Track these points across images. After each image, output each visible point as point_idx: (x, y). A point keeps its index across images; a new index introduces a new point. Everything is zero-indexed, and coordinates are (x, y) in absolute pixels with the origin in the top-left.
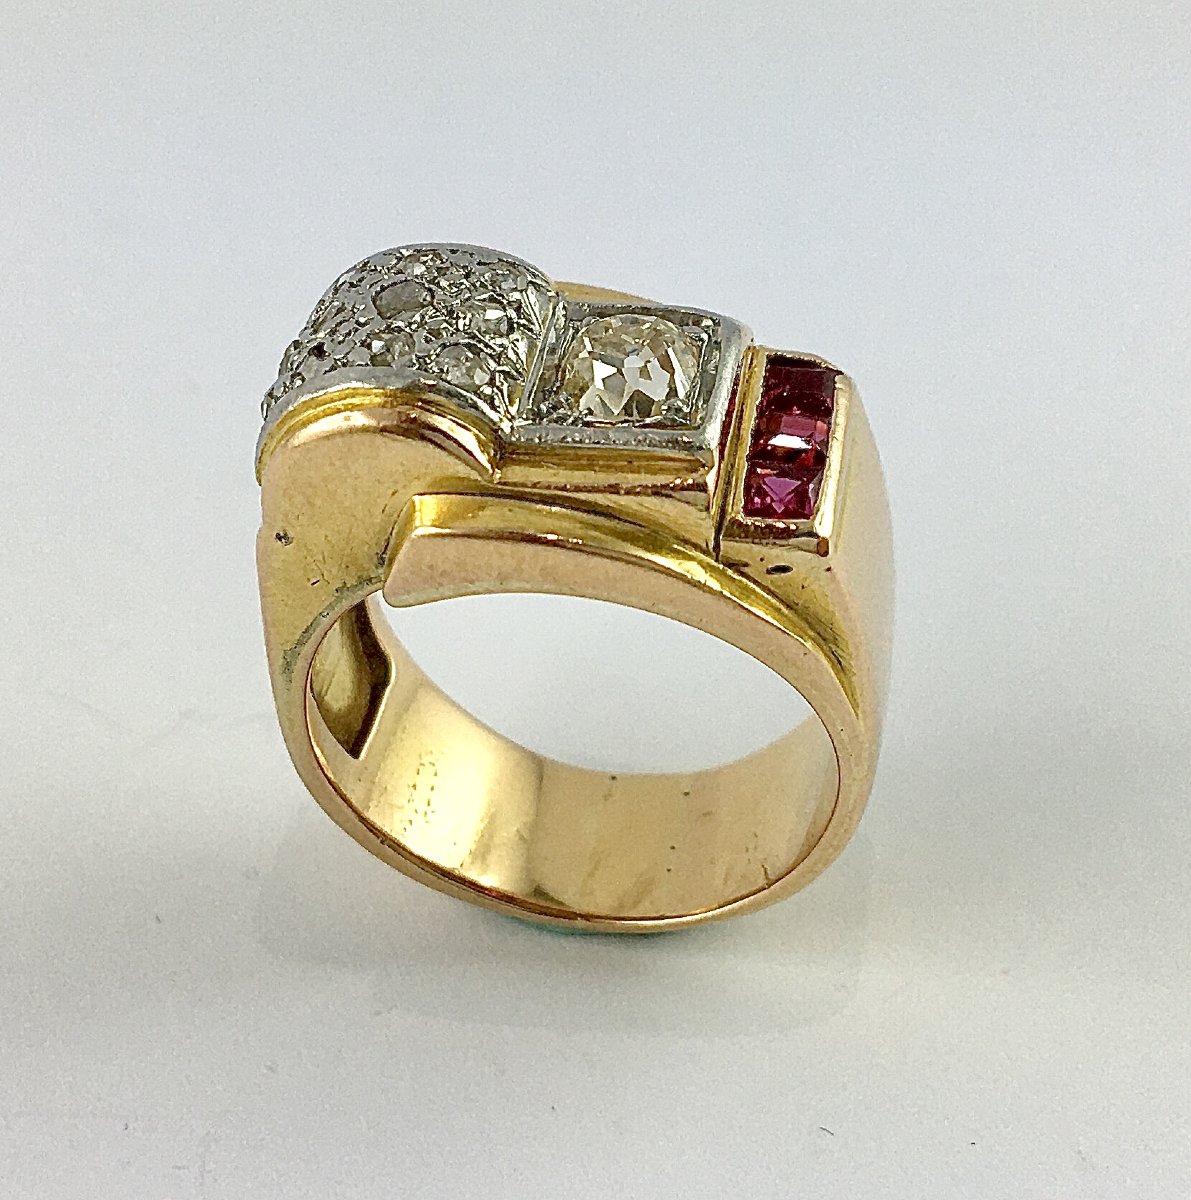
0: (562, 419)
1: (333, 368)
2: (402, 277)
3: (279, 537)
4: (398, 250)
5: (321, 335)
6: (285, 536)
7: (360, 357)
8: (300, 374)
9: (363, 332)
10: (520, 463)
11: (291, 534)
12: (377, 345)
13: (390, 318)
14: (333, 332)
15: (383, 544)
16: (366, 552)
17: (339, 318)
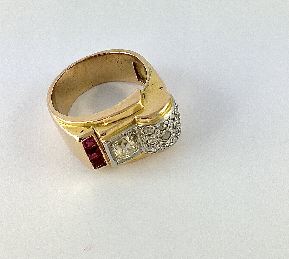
0: (130, 133)
1: (169, 118)
2: (169, 139)
3: (162, 88)
4: (174, 144)
5: (175, 122)
6: (161, 89)
7: (166, 122)
8: (174, 114)
9: (168, 127)
10: (132, 122)
11: (160, 89)
12: (165, 126)
13: (166, 132)
14: (173, 124)
15: (145, 97)
16: (147, 94)
17: (174, 127)
